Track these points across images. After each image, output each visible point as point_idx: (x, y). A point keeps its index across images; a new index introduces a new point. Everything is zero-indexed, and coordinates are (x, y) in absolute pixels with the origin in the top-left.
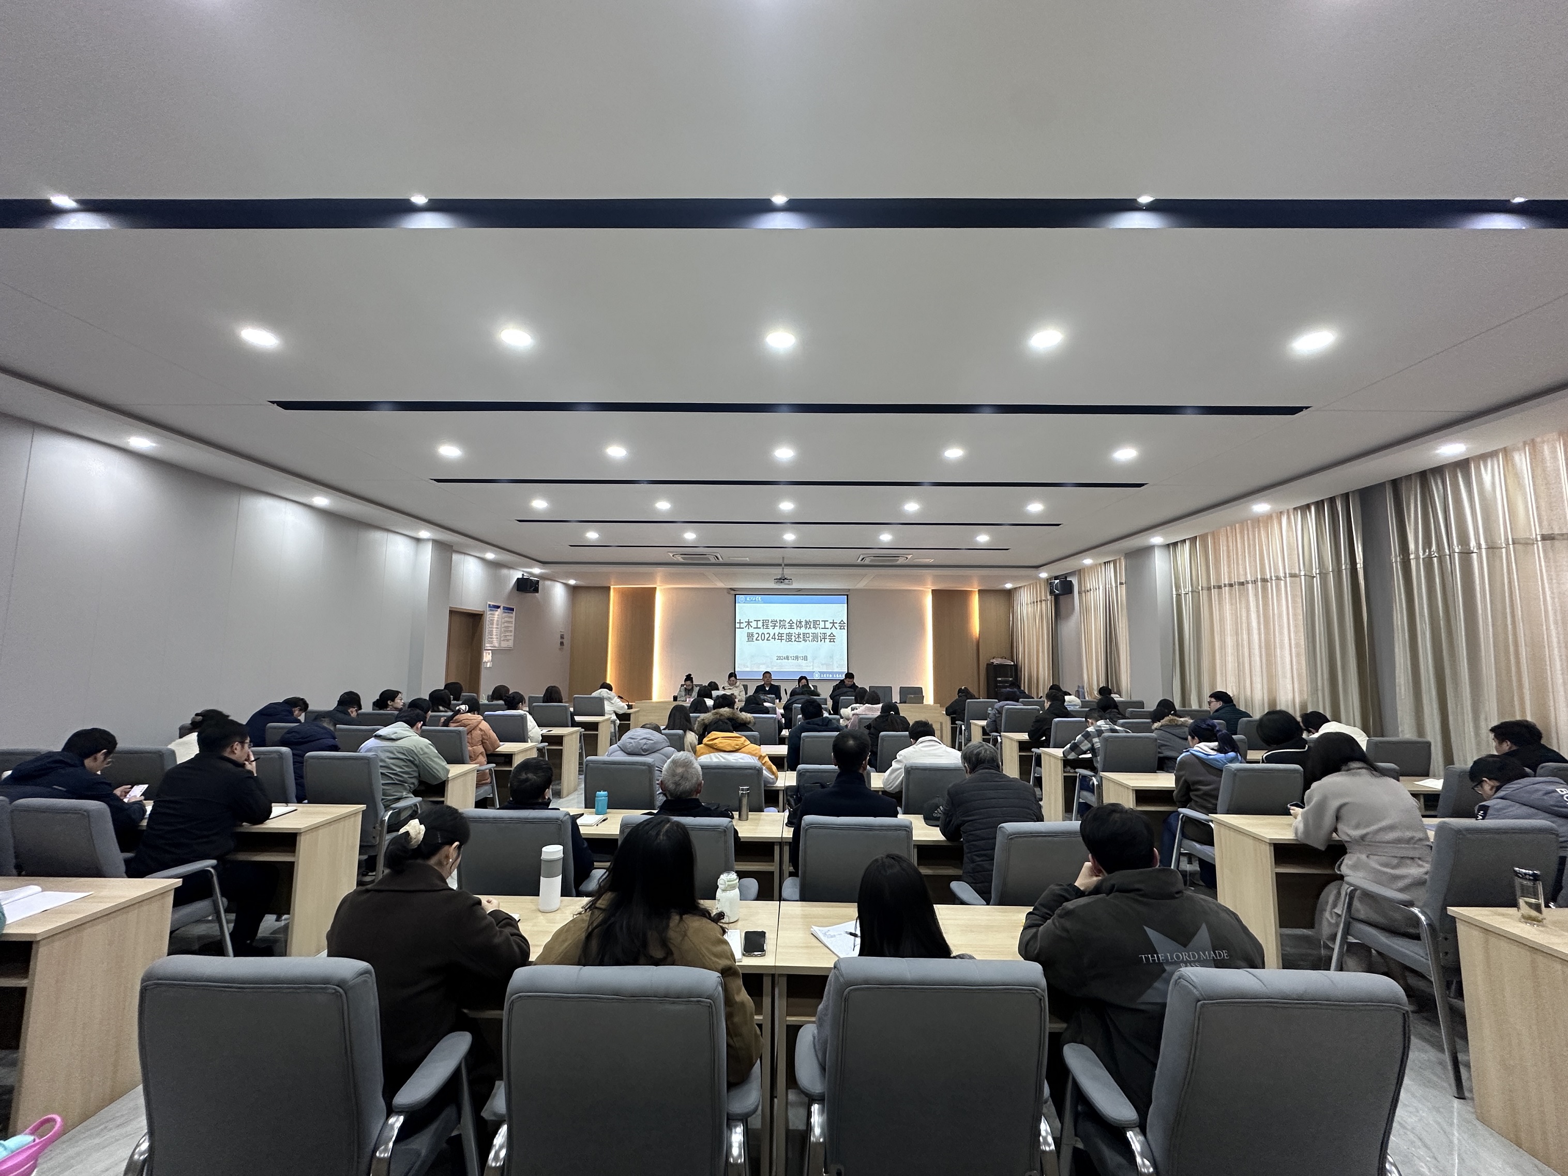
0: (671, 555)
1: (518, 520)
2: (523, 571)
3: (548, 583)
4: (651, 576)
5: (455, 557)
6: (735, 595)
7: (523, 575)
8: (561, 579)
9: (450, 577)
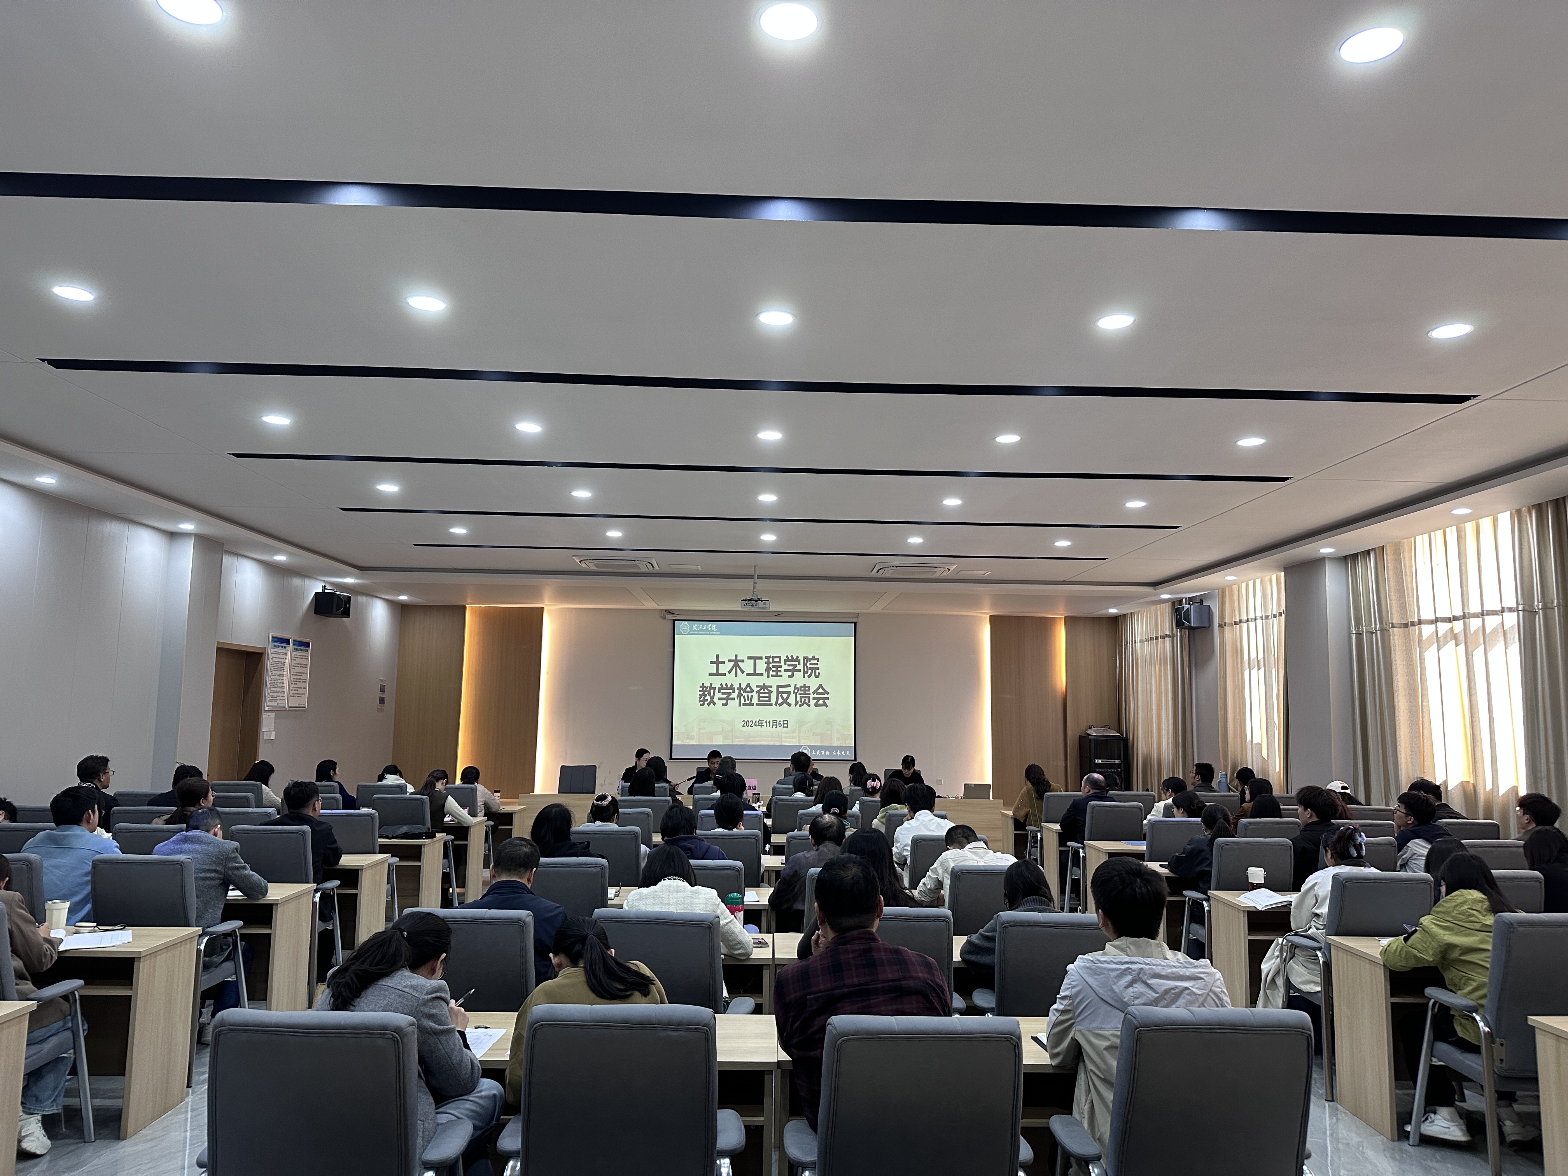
0: (578, 561)
1: (342, 509)
2: (324, 581)
3: (362, 599)
4: (535, 592)
5: (227, 560)
6: (674, 621)
7: (324, 588)
8: (387, 593)
9: (219, 594)
